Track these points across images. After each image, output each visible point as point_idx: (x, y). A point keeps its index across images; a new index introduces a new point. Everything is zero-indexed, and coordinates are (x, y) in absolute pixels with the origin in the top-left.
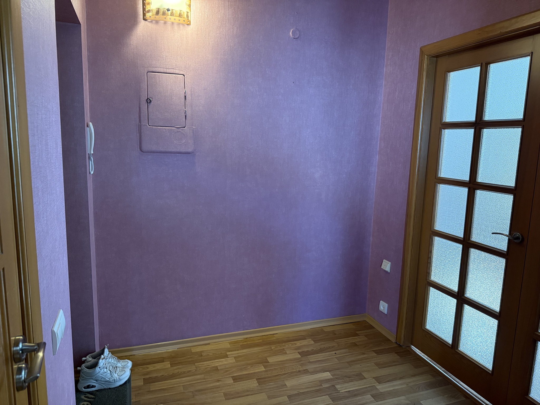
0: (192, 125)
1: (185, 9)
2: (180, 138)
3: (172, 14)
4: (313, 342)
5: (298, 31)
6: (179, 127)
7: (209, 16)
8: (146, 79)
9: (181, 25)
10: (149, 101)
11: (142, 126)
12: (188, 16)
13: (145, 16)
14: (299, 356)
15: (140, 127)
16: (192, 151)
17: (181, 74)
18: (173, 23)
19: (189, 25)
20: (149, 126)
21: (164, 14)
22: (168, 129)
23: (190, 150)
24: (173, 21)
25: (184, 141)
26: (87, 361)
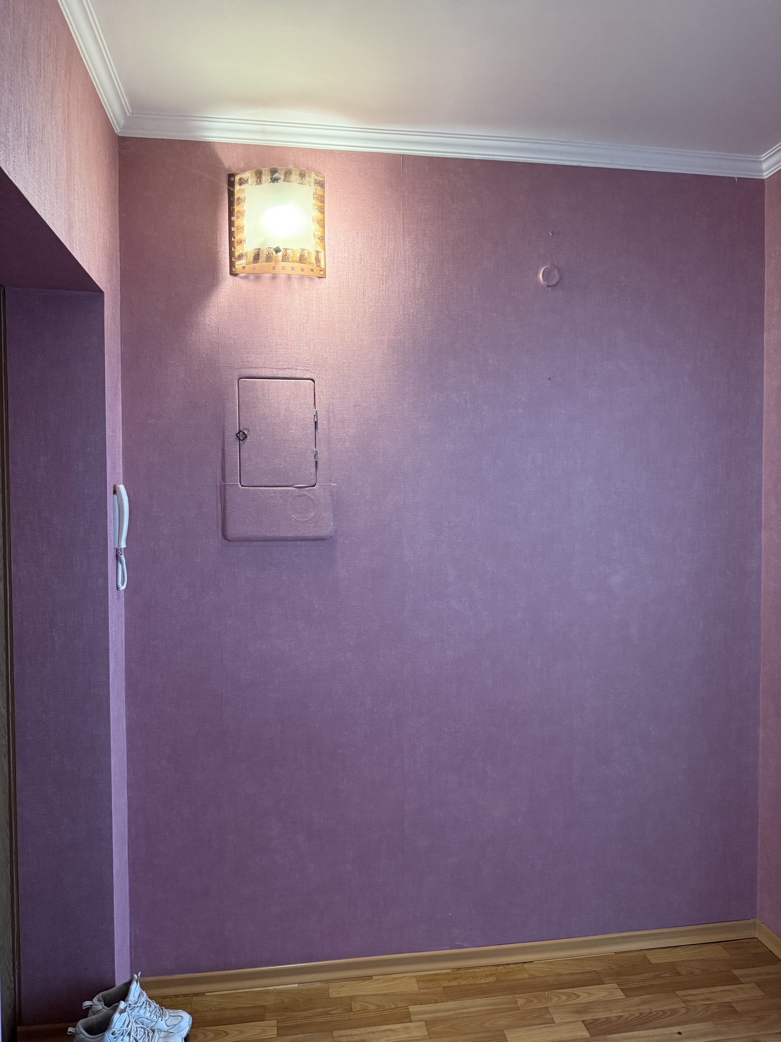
0: (330, 481)
1: (311, 246)
2: (304, 508)
3: (285, 258)
4: (620, 994)
5: (557, 270)
6: (303, 485)
7: (363, 257)
8: (237, 392)
9: (306, 279)
10: (241, 436)
11: (227, 487)
12: (318, 260)
13: (234, 267)
14: (586, 1034)
15: (223, 491)
16: (329, 534)
17: (308, 377)
18: (289, 277)
19: (322, 278)
20: (242, 486)
21: (269, 258)
22: (280, 492)
23: (324, 533)
24: (289, 271)
25: (312, 515)
26: (93, 1009)
